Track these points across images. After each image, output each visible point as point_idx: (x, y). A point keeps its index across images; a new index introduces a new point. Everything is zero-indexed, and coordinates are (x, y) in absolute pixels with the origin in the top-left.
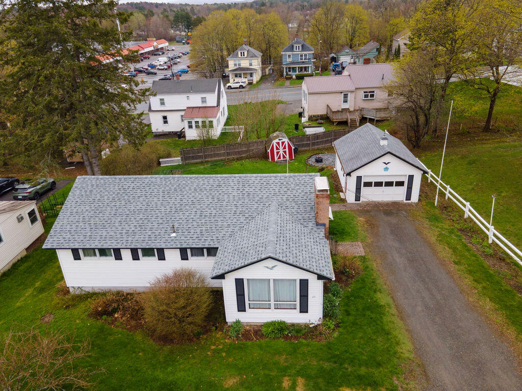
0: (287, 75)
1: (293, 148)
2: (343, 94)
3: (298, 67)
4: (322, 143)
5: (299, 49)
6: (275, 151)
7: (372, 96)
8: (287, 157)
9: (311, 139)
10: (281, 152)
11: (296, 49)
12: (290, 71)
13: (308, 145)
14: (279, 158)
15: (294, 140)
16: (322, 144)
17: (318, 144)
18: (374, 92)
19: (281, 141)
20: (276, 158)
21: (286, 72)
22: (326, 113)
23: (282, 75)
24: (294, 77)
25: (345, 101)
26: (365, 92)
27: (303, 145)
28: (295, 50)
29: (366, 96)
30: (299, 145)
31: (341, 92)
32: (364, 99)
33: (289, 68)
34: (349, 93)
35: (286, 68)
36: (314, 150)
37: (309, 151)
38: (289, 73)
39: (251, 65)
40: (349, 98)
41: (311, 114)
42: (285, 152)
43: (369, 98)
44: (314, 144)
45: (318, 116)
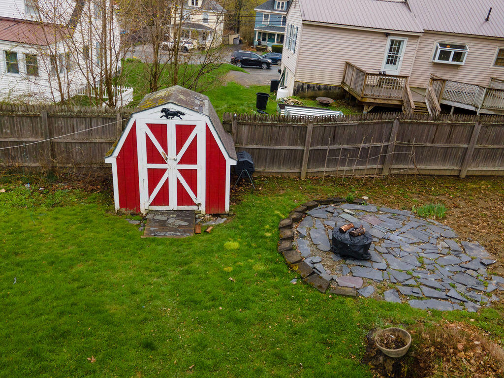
0: (259, 44)
1: (230, 162)
2: (390, 38)
3: (278, 35)
4: (352, 155)
5: (282, 7)
6: (143, 166)
7: (458, 57)
8: (201, 197)
9: (309, 138)
10: (173, 173)
11: (278, 7)
12: (264, 40)
13: (294, 158)
14: (163, 198)
15: (245, 129)
16: (351, 163)
17: (334, 157)
18: (463, 47)
19: (176, 121)
20: (145, 200)
21: (259, 40)
22: (339, 84)
23: (251, 43)
24: (270, 49)
25: (392, 60)
26: (442, 45)
27: (275, 157)
28: (276, 7)
29: (444, 55)
30: (258, 155)
31: (387, 35)
32: (437, 61)
33: (264, 34)
34: (406, 40)
35: (259, 33)
36: (315, 180)
37: (295, 181)
38: (263, 43)
39: (206, 20)
40: (402, 54)
41: (302, 80)
42: (190, 175)
43: (450, 62)
44: (318, 157)
45: (319, 88)
